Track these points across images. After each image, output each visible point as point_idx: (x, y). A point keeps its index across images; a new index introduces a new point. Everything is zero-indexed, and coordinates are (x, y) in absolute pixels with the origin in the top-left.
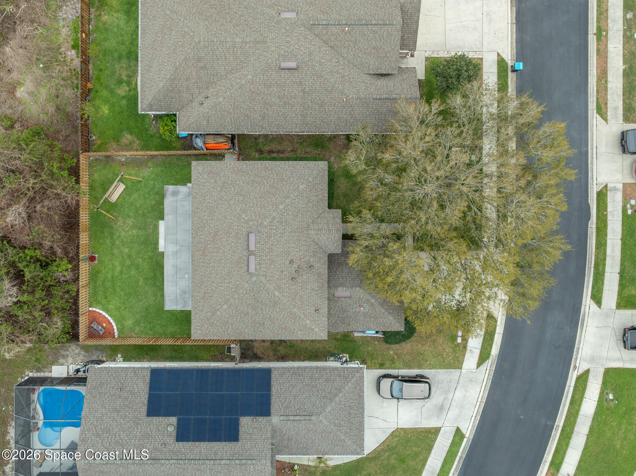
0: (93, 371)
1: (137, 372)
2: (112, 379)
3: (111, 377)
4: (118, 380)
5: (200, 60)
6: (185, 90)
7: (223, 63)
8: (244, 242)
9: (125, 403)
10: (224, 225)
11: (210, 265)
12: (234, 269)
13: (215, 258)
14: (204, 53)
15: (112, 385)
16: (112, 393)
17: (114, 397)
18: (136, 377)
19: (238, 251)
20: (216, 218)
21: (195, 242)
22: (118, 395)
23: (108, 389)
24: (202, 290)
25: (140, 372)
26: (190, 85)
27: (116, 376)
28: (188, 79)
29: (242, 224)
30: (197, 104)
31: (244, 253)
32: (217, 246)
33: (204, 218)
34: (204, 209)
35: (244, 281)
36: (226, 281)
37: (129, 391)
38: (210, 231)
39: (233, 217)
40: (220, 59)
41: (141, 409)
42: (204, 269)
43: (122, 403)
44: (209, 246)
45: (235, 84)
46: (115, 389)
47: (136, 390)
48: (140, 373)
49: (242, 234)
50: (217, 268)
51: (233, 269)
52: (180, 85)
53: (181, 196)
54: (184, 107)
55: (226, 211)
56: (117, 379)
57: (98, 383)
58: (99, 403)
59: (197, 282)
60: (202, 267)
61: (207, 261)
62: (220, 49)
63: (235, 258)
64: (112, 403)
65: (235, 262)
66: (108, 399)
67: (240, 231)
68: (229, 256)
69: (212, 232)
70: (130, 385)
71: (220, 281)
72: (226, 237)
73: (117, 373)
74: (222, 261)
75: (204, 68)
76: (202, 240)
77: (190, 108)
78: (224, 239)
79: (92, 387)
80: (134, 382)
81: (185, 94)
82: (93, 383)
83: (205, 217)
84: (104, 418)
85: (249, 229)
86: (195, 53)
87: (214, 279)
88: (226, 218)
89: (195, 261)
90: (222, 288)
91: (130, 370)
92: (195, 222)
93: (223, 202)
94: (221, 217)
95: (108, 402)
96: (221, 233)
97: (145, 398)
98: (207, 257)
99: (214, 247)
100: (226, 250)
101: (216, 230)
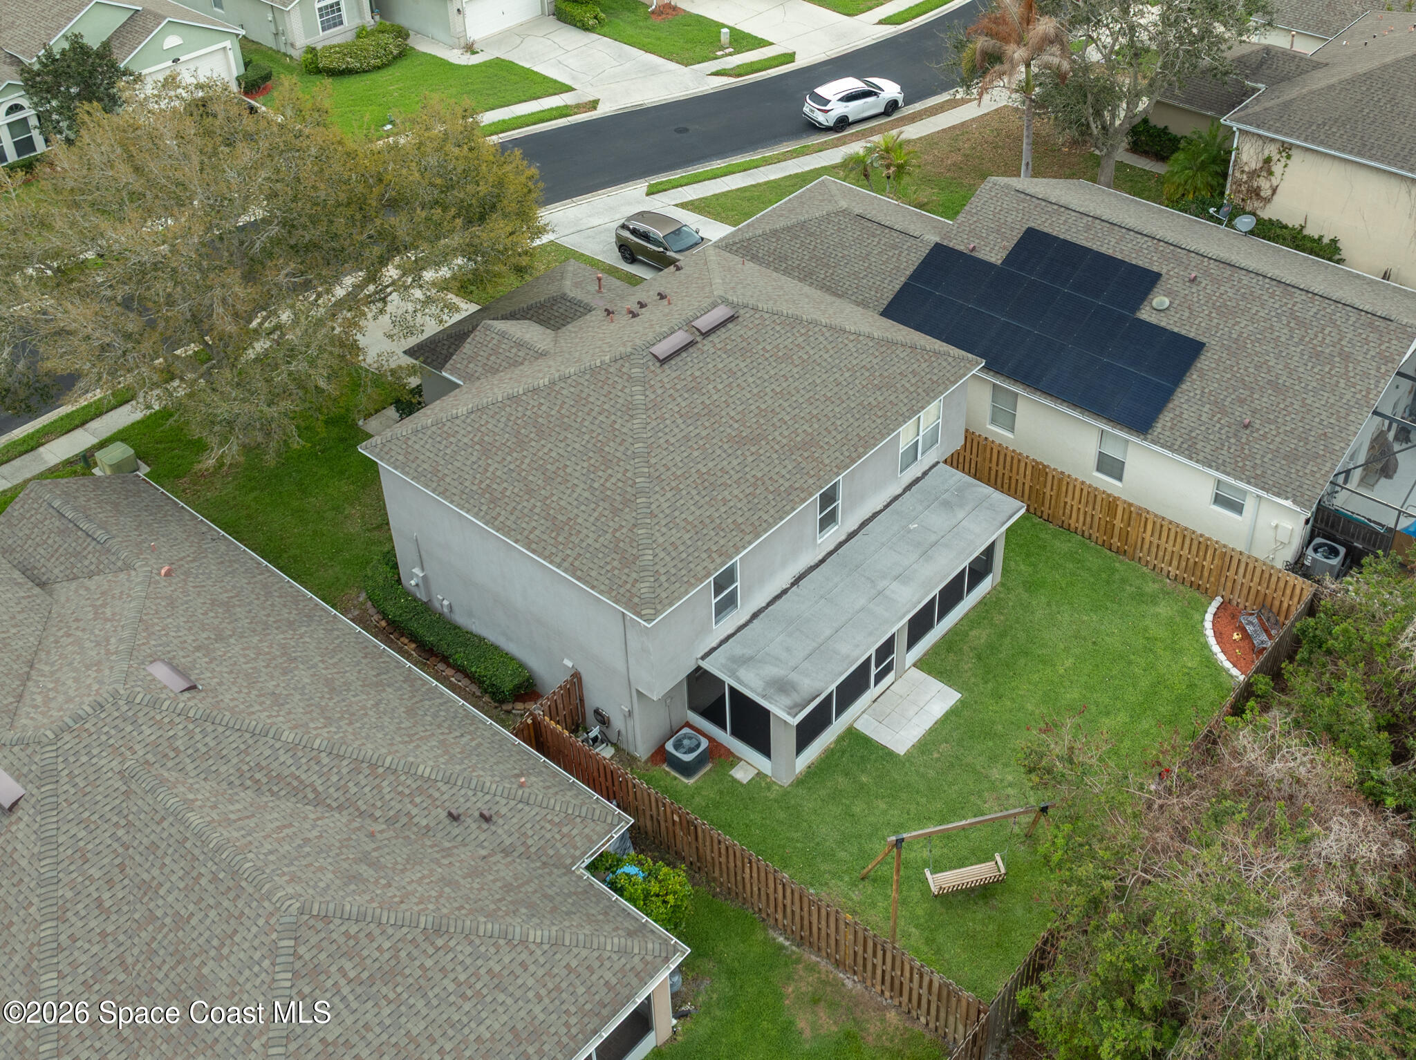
0: (1302, 496)
1: (1185, 446)
2: (1258, 457)
3: (1258, 462)
4: (1243, 449)
5: (353, 878)
6: (490, 877)
7: (307, 826)
9: (1248, 393)
10: (704, 433)
11: (815, 412)
12: (761, 352)
13: (789, 410)
14: (320, 875)
15: (1263, 443)
16: (1273, 427)
17: (1272, 417)
18: (1194, 434)
19: (721, 366)
20: (711, 465)
21: (811, 481)
22: (1258, 416)
23: (1278, 439)
24: (881, 399)
25: (1178, 443)
26: (459, 872)
27: (1243, 460)
28: (449, 883)
29: (660, 391)
30: (500, 831)
31: (712, 350)
33: (741, 496)
34: (723, 509)
35: (763, 318)
36: (805, 357)
37: (1224, 412)
38: (750, 459)
39: (668, 422)
40: (301, 836)
41: (1213, 365)
42: (839, 423)
43: (1256, 396)
44: (785, 441)
45: (345, 763)
46: (1261, 432)
47: (1205, 409)
48: (1181, 440)
49: (678, 377)
50: (802, 392)
51: (767, 355)
52: (485, 893)
54: (545, 863)
55: (672, 449)
56: (1246, 452)
57: (1300, 463)
58: (1317, 420)
59: (879, 421)
60: (840, 429)
61: (816, 426)
63: (742, 365)
64: (1282, 406)
65: (749, 361)
66: (1288, 418)
67: (678, 387)
68: (750, 380)
69: (748, 453)
70: (1218, 425)
71: (818, 368)
72: (723, 413)
73: (1240, 464)
74: (778, 390)
75: (369, 862)
76: (790, 467)
77: (530, 842)
78: (732, 414)
79: (1319, 461)
80: (1203, 428)
81: (503, 874)
82: (1315, 469)
83: (736, 492)
85: (653, 368)
87: (831, 386)
88: (687, 438)
89: (845, 453)
90: (826, 356)
91: (1200, 458)
92: (772, 512)
93: (662, 469)
94: (696, 454)
95: (1289, 413)
96: (729, 430)
97: (1193, 382)
98: (810, 430)
99: (772, 429)
100: (749, 396)
101: (736, 447)
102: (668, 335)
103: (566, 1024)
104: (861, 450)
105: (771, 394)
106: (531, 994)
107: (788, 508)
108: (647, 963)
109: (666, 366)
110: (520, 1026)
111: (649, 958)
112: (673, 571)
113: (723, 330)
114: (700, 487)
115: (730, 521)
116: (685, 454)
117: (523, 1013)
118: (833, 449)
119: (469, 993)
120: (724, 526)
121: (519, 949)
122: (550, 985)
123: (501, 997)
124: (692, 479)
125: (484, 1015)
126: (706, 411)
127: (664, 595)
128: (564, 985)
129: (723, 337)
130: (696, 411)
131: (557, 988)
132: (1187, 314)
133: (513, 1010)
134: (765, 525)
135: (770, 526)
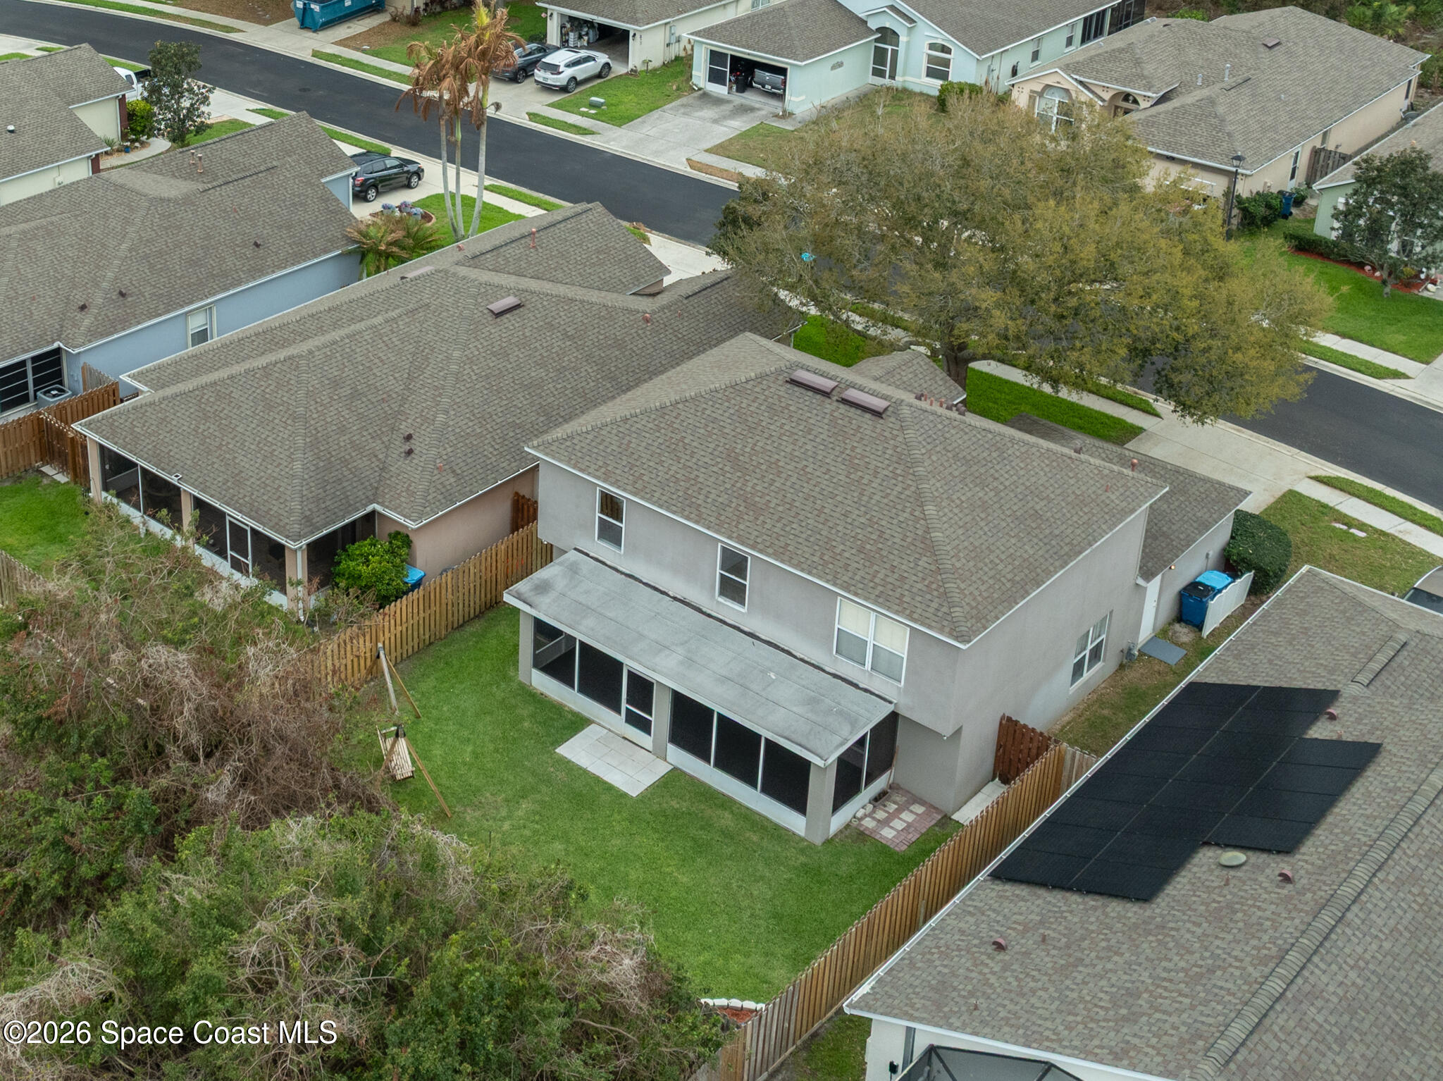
5: (336, 383)
6: (354, 454)
7: (385, 371)
8: (801, 401)
10: (727, 431)
11: (797, 504)
12: (849, 447)
13: (788, 483)
14: (335, 369)
19: (812, 421)
20: (695, 444)
26: (355, 438)
28: (342, 430)
29: (757, 389)
30: (400, 463)
31: (828, 411)
32: (764, 467)
33: (672, 473)
34: (652, 464)
35: (895, 438)
36: (865, 481)
38: (715, 469)
39: (726, 404)
40: (373, 367)
42: (795, 526)
44: (749, 489)
45: (442, 382)
49: (780, 397)
50: (817, 489)
51: (848, 452)
52: (336, 447)
53: (561, 583)
54: (377, 488)
55: (699, 414)
60: (788, 529)
61: (780, 509)
62: (358, 350)
63: (824, 436)
65: (832, 440)
67: (770, 400)
68: (808, 447)
69: (721, 466)
71: (855, 494)
72: (757, 438)
74: (808, 470)
75: (355, 395)
76: (720, 500)
77: (394, 479)
78: (760, 444)
81: (359, 461)
83: (674, 468)
85: (781, 377)
87: (838, 510)
88: (715, 420)
89: (759, 540)
90: (877, 497)
92: (664, 498)
93: (674, 414)
94: (702, 431)
96: (740, 446)
99: (759, 476)
100: (788, 450)
101: (724, 456)
102: (825, 376)
103: (245, 496)
104: (770, 551)
105: (800, 466)
106: (262, 474)
107: (674, 508)
108: (284, 527)
109: (788, 386)
110: (243, 475)
111: (288, 527)
112: (577, 447)
113: (859, 412)
114: (667, 444)
115: (642, 471)
116: (698, 424)
117: (251, 474)
118: (759, 528)
119: (261, 445)
120: (636, 469)
121: (289, 460)
122: (267, 482)
123: (259, 461)
124: (673, 435)
125: (249, 456)
126: (754, 426)
127: (554, 448)
128: (269, 488)
129: (850, 414)
130: (750, 419)
131: (267, 485)
133: (252, 468)
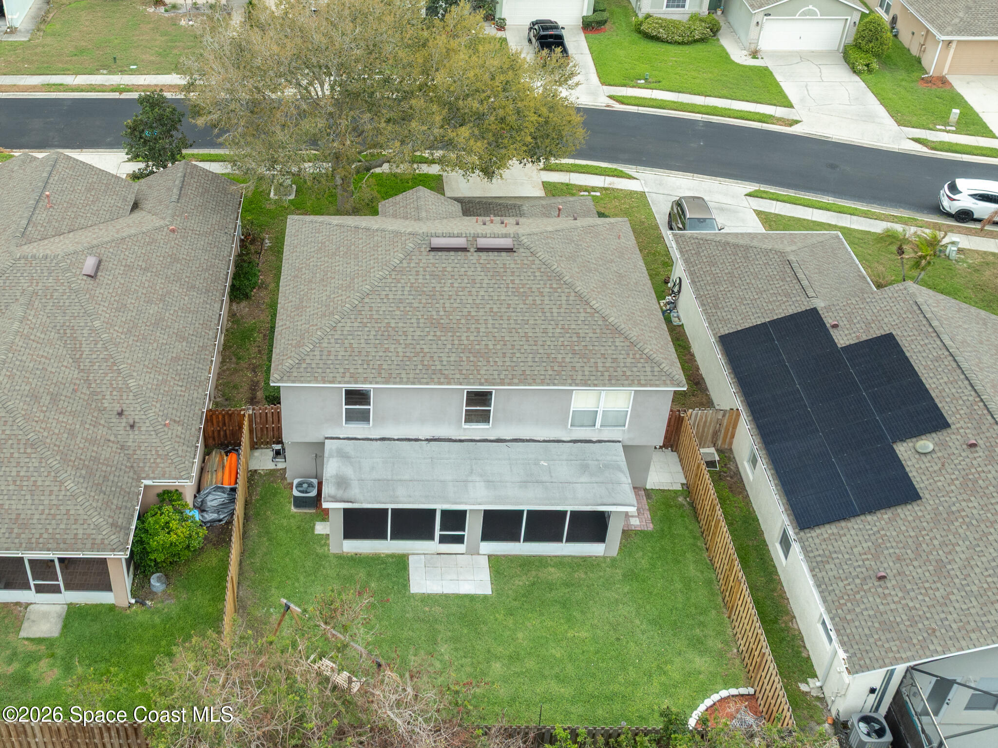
0: (860, 659)
1: (819, 559)
2: (863, 606)
3: (858, 610)
4: (858, 592)
5: (35, 397)
6: (95, 449)
7: (55, 365)
8: (450, 261)
9: (912, 556)
10: (415, 305)
11: (507, 338)
12: (509, 282)
13: (490, 326)
14: (24, 384)
15: (878, 600)
16: (900, 594)
17: (909, 587)
18: (834, 556)
19: (470, 273)
20: (400, 325)
21: (458, 376)
22: (898, 578)
23: (893, 606)
24: (568, 360)
25: (817, 553)
26: (85, 435)
27: (849, 600)
28: (72, 434)
29: (412, 265)
30: (131, 436)
31: (475, 261)
32: (463, 321)
33: (401, 354)
34: (381, 354)
35: (533, 262)
36: (538, 302)
37: (876, 557)
38: (430, 337)
39: (399, 285)
40: (45, 366)
41: (910, 518)
42: (518, 355)
43: (916, 563)
44: (466, 342)
46: (886, 592)
47: (865, 545)
48: (821, 552)
49: (433, 264)
50: (512, 321)
51: (511, 286)
52: (80, 451)
53: (349, 472)
54: (132, 467)
55: (385, 301)
56: (858, 597)
57: (888, 636)
58: (943, 616)
59: (550, 372)
60: (515, 359)
61: (499, 347)
62: (24, 358)
63: (486, 281)
64: (927, 585)
65: (494, 281)
66: (920, 597)
67: (428, 269)
68: (482, 293)
69: (432, 333)
70: (860, 563)
71: (540, 314)
72: (442, 301)
73: (842, 601)
74: (495, 310)
75: (55, 399)
76: (452, 359)
77: (138, 452)
78: (447, 305)
79: (905, 645)
80: (847, 556)
81: (104, 452)
82: (894, 649)
83: (400, 350)
84: (975, 588)
85: (422, 249)
86: (19, 397)
87: (537, 330)
88: (401, 301)
89: (502, 377)
90: (555, 310)
91: (819, 575)
92: (411, 376)
93: (367, 308)
94: (398, 313)
95: (927, 594)
96: (434, 313)
97: (879, 520)
98: (491, 347)
99: (465, 330)
100: (470, 301)
101: (428, 325)
102: (454, 237)
103: (41, 534)
104: (515, 381)
105: (487, 310)
106: (41, 507)
107: (425, 380)
108: (102, 543)
109: (433, 253)
110: (22, 516)
111: (106, 542)
112: (314, 366)
113: (496, 254)
114: (380, 333)
115: (379, 363)
116: (391, 309)
117: (29, 512)
118: (495, 368)
119: (18, 483)
120: (372, 363)
121: (57, 483)
122: (52, 512)
123: (28, 497)
124: (379, 325)
125: (14, 497)
126: (432, 293)
127: (295, 374)
128: (58, 517)
129: (491, 258)
130: (425, 289)
131: (54, 515)
132: (936, 468)
133: (27, 507)
134: (398, 380)
135: (401, 383)
